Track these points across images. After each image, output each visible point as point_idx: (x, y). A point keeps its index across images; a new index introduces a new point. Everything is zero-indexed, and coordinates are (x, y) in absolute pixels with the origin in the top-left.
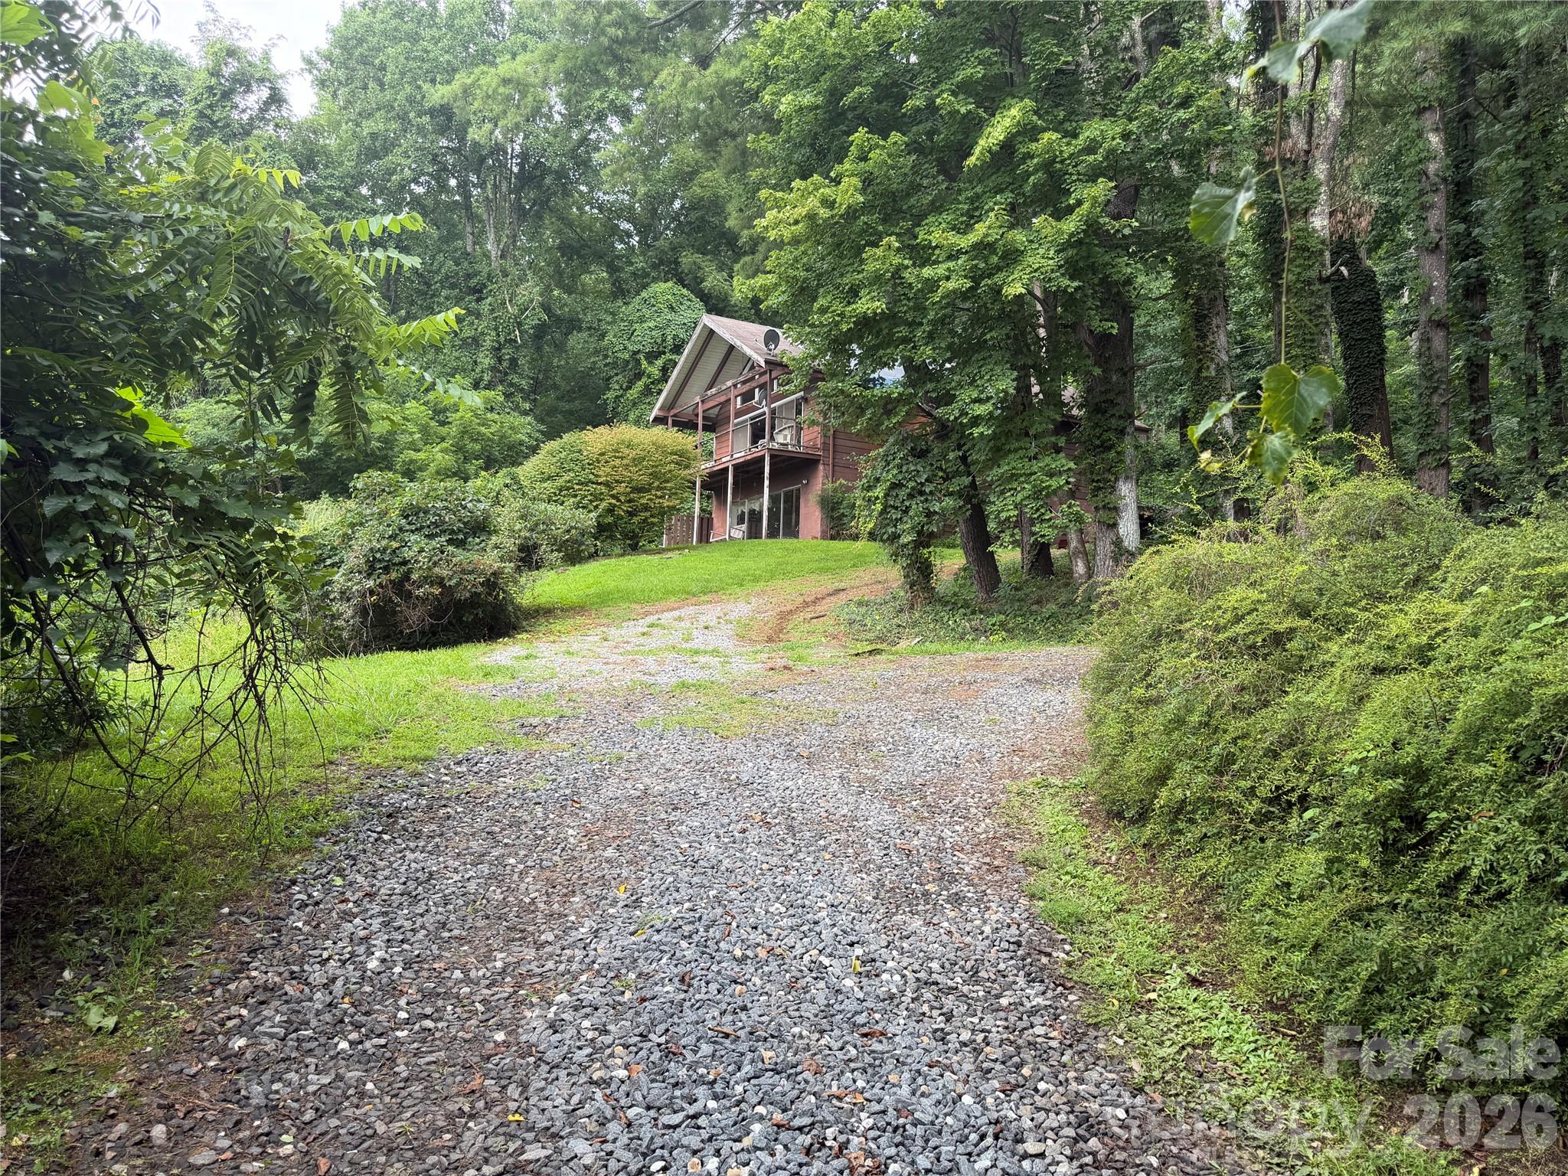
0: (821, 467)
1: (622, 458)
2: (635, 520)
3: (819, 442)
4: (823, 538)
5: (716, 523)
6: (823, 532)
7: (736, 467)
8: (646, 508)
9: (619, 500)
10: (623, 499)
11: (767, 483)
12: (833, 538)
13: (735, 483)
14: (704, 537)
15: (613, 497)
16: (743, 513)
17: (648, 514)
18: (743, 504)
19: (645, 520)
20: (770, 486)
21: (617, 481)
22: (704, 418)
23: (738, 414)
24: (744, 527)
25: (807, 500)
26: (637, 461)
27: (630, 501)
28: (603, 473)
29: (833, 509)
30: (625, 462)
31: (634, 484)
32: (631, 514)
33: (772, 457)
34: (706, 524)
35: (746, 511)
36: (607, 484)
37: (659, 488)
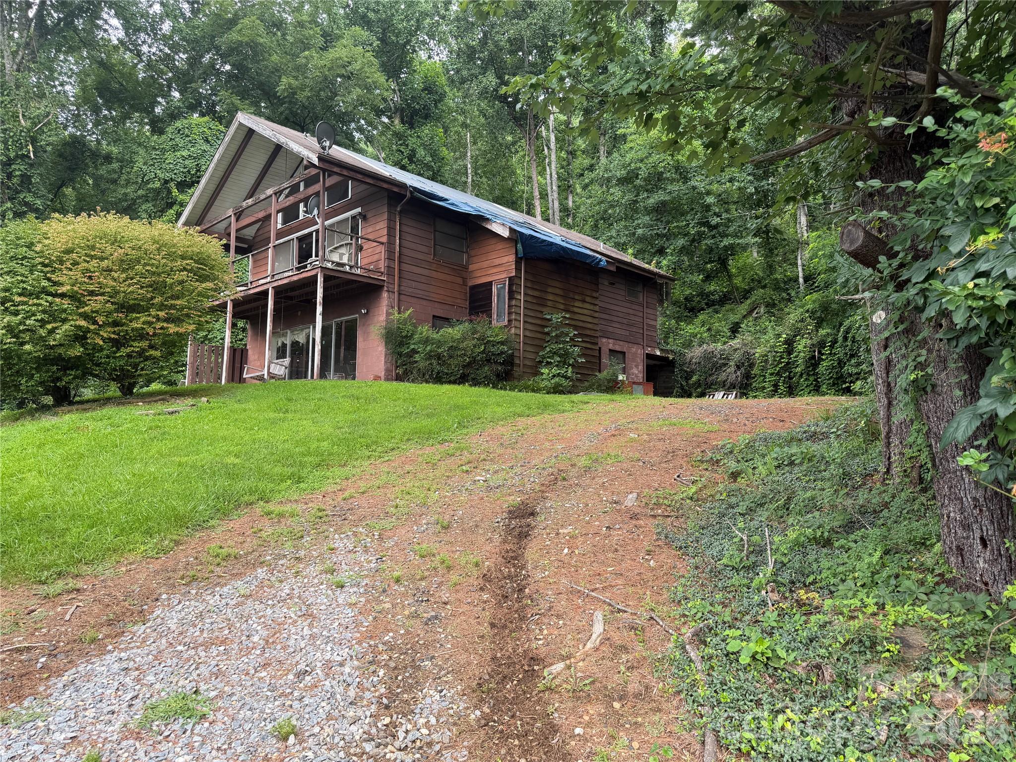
0: (385, 295)
1: (102, 259)
2: (123, 352)
3: (382, 266)
4: (387, 379)
5: (252, 355)
6: (387, 370)
7: (278, 291)
8: (141, 335)
9: (95, 322)
10: (100, 320)
11: (319, 309)
12: (399, 378)
13: (275, 310)
14: (236, 375)
15: (85, 316)
16: (284, 345)
17: (145, 344)
18: (285, 335)
19: (141, 353)
20: (324, 314)
21: (92, 293)
22: (238, 239)
23: (280, 235)
24: (287, 361)
25: (367, 334)
26: (127, 264)
27: (116, 324)
28: (67, 281)
29: (401, 344)
30: (105, 264)
31: (120, 298)
32: (117, 344)
33: (327, 279)
34: (239, 357)
35: (288, 342)
36: (73, 297)
37: (162, 307)
